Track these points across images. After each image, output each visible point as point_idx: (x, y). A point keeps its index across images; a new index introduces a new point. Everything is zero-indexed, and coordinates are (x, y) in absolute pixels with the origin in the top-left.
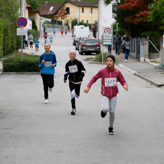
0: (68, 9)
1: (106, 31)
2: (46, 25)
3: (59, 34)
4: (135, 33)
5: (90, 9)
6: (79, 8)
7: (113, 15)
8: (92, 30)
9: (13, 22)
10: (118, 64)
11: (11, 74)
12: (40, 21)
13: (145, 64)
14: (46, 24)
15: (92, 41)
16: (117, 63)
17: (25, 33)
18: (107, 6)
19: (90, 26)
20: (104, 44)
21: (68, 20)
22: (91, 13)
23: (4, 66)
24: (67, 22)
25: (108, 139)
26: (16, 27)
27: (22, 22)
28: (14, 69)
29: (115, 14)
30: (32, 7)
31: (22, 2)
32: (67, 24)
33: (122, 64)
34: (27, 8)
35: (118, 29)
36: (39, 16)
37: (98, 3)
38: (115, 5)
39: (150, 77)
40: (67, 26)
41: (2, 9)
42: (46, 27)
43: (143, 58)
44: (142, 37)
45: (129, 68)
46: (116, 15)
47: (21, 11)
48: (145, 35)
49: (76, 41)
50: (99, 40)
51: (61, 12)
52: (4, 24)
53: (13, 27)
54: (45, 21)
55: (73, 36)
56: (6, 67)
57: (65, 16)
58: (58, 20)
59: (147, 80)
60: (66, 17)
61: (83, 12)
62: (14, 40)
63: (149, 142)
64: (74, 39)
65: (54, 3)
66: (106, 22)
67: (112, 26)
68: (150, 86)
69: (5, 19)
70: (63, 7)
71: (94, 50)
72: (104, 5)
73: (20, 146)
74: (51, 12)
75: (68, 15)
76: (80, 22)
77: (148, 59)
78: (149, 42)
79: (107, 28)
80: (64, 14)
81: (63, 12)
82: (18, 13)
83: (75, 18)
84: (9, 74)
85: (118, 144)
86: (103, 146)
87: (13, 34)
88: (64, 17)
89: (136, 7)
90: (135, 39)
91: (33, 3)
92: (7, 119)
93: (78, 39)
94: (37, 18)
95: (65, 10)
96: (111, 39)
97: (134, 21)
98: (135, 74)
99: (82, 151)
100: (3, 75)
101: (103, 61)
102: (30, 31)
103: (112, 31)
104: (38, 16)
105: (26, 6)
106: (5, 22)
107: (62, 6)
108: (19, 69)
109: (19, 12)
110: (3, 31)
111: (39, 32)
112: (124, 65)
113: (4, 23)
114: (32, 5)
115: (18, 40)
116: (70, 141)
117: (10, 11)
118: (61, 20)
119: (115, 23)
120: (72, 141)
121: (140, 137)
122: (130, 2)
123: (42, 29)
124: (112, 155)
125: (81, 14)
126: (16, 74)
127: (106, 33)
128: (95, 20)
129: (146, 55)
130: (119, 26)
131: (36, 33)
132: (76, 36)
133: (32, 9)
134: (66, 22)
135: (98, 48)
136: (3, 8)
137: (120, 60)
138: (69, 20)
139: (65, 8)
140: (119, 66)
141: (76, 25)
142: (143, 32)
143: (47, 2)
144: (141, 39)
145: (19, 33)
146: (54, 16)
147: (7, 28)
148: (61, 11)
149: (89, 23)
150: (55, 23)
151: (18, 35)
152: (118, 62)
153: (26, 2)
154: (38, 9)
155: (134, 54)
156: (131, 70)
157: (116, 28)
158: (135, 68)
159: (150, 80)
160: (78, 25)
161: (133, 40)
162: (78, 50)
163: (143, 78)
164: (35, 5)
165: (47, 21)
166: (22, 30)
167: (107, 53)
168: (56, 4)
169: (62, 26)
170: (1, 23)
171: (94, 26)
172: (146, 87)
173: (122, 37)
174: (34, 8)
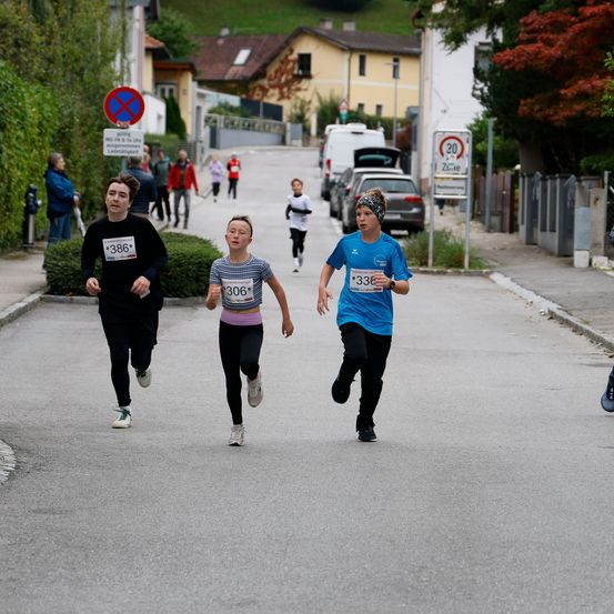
0: (305, 61)
1: (445, 148)
2: (220, 118)
4: (557, 158)
5: (390, 60)
6: (347, 56)
7: (474, 88)
8: (394, 141)
9: (92, 104)
10: (487, 273)
11: (78, 303)
12: (198, 103)
13: (589, 276)
14: (220, 113)
15: (393, 186)
16: (484, 271)
17: (134, 149)
18: (454, 53)
19: (388, 126)
20: (437, 196)
21: (303, 101)
22: (394, 76)
24: (302, 108)
25: (432, 558)
27: (125, 106)
29: (481, 85)
30: (166, 50)
31: (128, 27)
32: (300, 119)
33: (506, 276)
34: (148, 50)
35: (495, 142)
36: (195, 84)
37: (420, 41)
38: (485, 48)
39: (608, 326)
40: (300, 126)
41: (50, 54)
42: (220, 125)
43: (587, 253)
44: (582, 174)
45: (530, 290)
46: (486, 90)
47: (125, 62)
48: (595, 166)
49: (333, 183)
50: (420, 181)
51: (280, 72)
52: (57, 110)
53: (93, 126)
54: (216, 105)
55: (321, 164)
56: (59, 276)
57: (293, 88)
58: (266, 100)
59: (594, 339)
60: (299, 89)
61: (362, 72)
62: (94, 172)
63: (587, 573)
64: (324, 176)
65: (252, 37)
66: (447, 114)
68: (605, 360)
69: (64, 94)
70: (287, 52)
71: (398, 217)
72: (444, 49)
74: (241, 68)
75: (304, 83)
76: (350, 112)
77: (605, 259)
78: (609, 191)
79: (450, 134)
80: (290, 77)
81: (288, 73)
82: (112, 72)
83: (332, 92)
84: (71, 302)
85: (470, 578)
88: (289, 89)
89: (560, 59)
90: (558, 181)
91: (171, 35)
92: (54, 473)
93: (339, 177)
94: (185, 92)
95: (294, 61)
96: (466, 179)
97: (556, 113)
98: (552, 316)
99: (331, 604)
100: (48, 305)
101: (430, 262)
102: (158, 141)
103: (468, 148)
104: (189, 85)
105: (144, 45)
106: (62, 104)
107: (282, 48)
109: (117, 65)
110: (53, 137)
111: (190, 144)
112: (512, 280)
113: (57, 106)
114: (168, 42)
115: (110, 173)
116: (286, 564)
117: (82, 63)
118: (279, 100)
119: (481, 118)
121: (557, 553)
122: (541, 39)
123: (205, 133)
125: (357, 80)
127: (446, 155)
128: (409, 105)
129: (596, 245)
130: (497, 131)
132: (332, 163)
133: (168, 57)
134: (298, 111)
135: (415, 210)
136: (55, 51)
137: (496, 261)
138: (310, 102)
139: (294, 56)
140: (494, 282)
141: (333, 122)
142: (587, 155)
143: (225, 32)
144: (579, 181)
145: (113, 149)
146: (251, 86)
147: (67, 127)
148: (280, 68)
149: (386, 114)
150: (255, 111)
151: (106, 153)
152: (489, 267)
153: (147, 30)
154: (189, 58)
155: (553, 239)
156: (537, 299)
157: (487, 136)
158: (553, 293)
159: (608, 338)
160: (341, 123)
161: (549, 183)
162: (340, 219)
163: (582, 329)
164: (180, 42)
165: (223, 101)
166: (125, 134)
167: (447, 230)
168: (260, 41)
169: (280, 125)
170: (47, 108)
171: (402, 126)
172: (590, 365)
173: (509, 172)
174: (176, 54)
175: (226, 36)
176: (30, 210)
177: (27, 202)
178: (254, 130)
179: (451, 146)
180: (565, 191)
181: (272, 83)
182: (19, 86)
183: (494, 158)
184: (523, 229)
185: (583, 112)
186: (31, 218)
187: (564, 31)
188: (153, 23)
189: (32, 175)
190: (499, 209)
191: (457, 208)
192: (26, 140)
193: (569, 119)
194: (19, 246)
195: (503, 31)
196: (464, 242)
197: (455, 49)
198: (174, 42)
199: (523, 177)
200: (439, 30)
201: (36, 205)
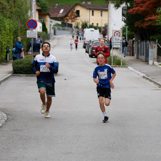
0: (78, 12)
1: (115, 34)
2: (56, 27)
3: (69, 36)
4: (144, 36)
5: (100, 12)
6: (89, 11)
7: (122, 19)
8: (102, 33)
9: (23, 24)
10: (127, 67)
11: (21, 76)
12: (50, 23)
13: (153, 67)
14: (56, 26)
16: (126, 66)
17: (35, 36)
18: (117, 10)
19: (100, 29)
20: (114, 47)
21: (78, 23)
22: (101, 16)
23: (14, 68)
24: (77, 24)
26: (26, 29)
27: (32, 24)
28: (24, 72)
29: (124, 18)
30: (42, 10)
31: (32, 3)
32: (77, 27)
33: (132, 67)
34: (37, 10)
35: (128, 33)
36: (50, 18)
37: (108, 6)
39: (159, 80)
40: (77, 29)
41: (11, 11)
42: (56, 29)
43: (152, 61)
45: (138, 71)
46: (125, 19)
47: (31, 13)
48: (154, 39)
49: (86, 44)
51: (71, 15)
52: (14, 26)
53: (23, 29)
54: (55, 24)
56: (16, 69)
57: (75, 19)
58: (68, 22)
59: (155, 83)
60: (76, 20)
61: (93, 15)
62: (24, 42)
63: (156, 143)
64: (84, 42)
65: (64, 6)
66: (115, 26)
67: (121, 29)
68: (158, 88)
69: (15, 21)
70: (73, 10)
72: (114, 9)
73: (29, 148)
74: (61, 14)
75: (78, 18)
76: (90, 25)
77: (157, 62)
78: (158, 45)
79: (117, 31)
80: (74, 16)
81: (73, 15)
82: (28, 16)
83: (85, 21)
84: (19, 76)
85: (126, 145)
86: (111, 148)
87: (23, 36)
88: (74, 20)
89: (144, 11)
90: (145, 42)
91: (43, 6)
92: (17, 120)
93: (88, 42)
94: (47, 21)
95: (75, 12)
96: (121, 42)
97: (144, 25)
98: (144, 77)
99: (91, 153)
100: (13, 77)
101: (112, 64)
102: (40, 33)
103: (121, 34)
105: (36, 8)
106: (15, 24)
107: (72, 9)
108: (29, 71)
109: (29, 14)
110: (13, 33)
111: (49, 35)
112: (133, 68)
114: (42, 7)
115: (28, 42)
116: (79, 143)
117: (20, 13)
118: (71, 22)
119: (124, 26)
120: (81, 143)
121: (148, 138)
122: (139, 6)
123: (52, 31)
124: (120, 157)
125: (91, 17)
126: (26, 76)
127: (116, 36)
128: (105, 23)
129: (154, 59)
130: (128, 30)
131: (46, 35)
132: (86, 39)
133: (42, 11)
134: (76, 25)
137: (129, 63)
138: (79, 23)
139: (75, 11)
140: (128, 69)
141: (86, 28)
142: (152, 35)
143: (57, 5)
144: (150, 42)
145: (29, 36)
146: (64, 19)
147: (17, 30)
148: (71, 14)
149: (99, 25)
150: (65, 25)
151: (27, 37)
152: (127, 65)
153: (37, 4)
154: (48, 12)
155: (143, 57)
156: (140, 73)
157: (126, 31)
158: (144, 71)
159: (159, 83)
160: (88, 28)
161: (142, 43)
162: (88, 53)
163: (152, 80)
164: (45, 8)
165: (57, 23)
166: (32, 32)
167: (116, 56)
168: (66, 7)
169: (72, 29)
170: (11, 25)
171: (103, 29)
172: (154, 90)
173: (132, 40)
174: (44, 11)
175: (57, 6)
176: (8, 52)
177: (7, 50)
178: (65, 30)
179: (117, 34)
180: (146, 45)
181: (69, 18)
182: (4, 19)
183: (128, 37)
184: (135, 55)
185: (151, 24)
186: (8, 54)
187: (145, 3)
188: (38, 2)
189: (8, 43)
190: (129, 50)
191: (118, 50)
192: (6, 34)
193: (147, 26)
194: (5, 61)
195: (130, 4)
196: (120, 59)
197: (117, 9)
198: (43, 7)
199: (135, 41)
200: (113, 4)
201: (9, 51)
